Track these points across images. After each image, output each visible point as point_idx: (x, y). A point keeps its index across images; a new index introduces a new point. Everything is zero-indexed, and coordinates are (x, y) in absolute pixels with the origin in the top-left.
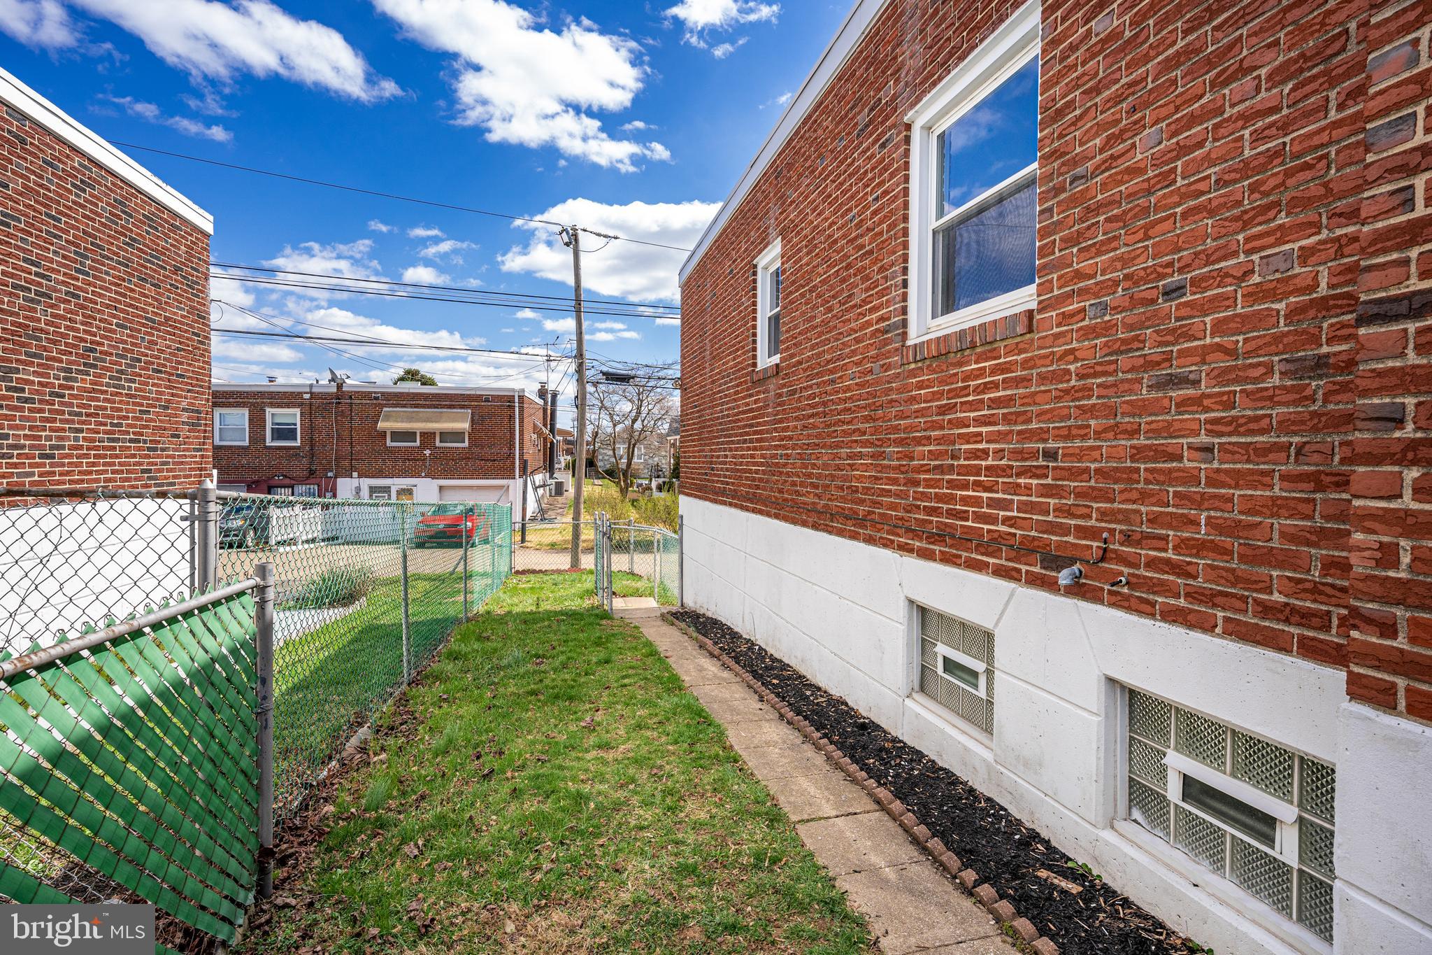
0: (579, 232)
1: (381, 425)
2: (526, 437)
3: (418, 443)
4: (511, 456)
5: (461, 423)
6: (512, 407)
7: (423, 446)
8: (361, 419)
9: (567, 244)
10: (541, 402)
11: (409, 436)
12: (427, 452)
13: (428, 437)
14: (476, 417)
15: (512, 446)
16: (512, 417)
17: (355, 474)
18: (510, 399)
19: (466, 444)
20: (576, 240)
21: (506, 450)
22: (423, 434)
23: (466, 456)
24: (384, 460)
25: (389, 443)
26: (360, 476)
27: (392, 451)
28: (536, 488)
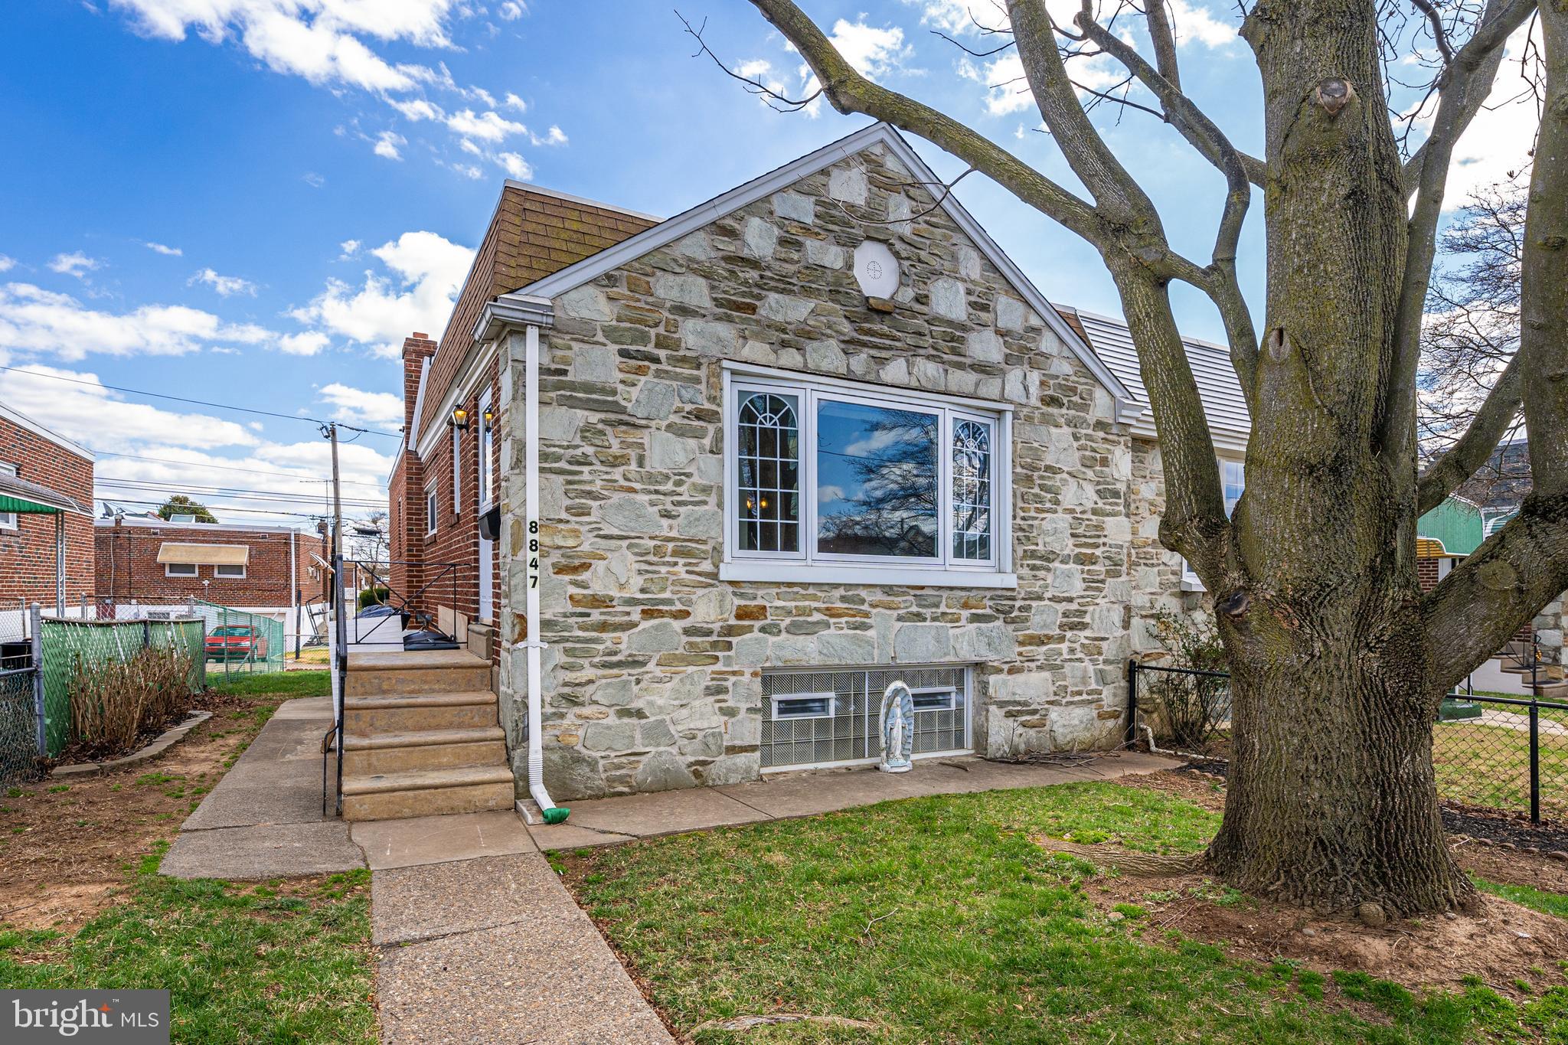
0: (337, 427)
1: (160, 559)
2: (303, 570)
3: (196, 575)
4: (288, 586)
5: (239, 555)
6: (287, 544)
7: (202, 576)
8: (140, 552)
9: (326, 437)
10: (320, 536)
11: (189, 568)
12: (206, 582)
13: (207, 569)
14: (254, 552)
15: (288, 577)
16: (288, 553)
17: (134, 601)
18: (287, 537)
19: (244, 576)
20: (334, 433)
21: (282, 581)
22: (201, 567)
23: (243, 587)
24: (163, 589)
25: (168, 574)
26: (139, 603)
27: (170, 580)
28: (312, 616)
